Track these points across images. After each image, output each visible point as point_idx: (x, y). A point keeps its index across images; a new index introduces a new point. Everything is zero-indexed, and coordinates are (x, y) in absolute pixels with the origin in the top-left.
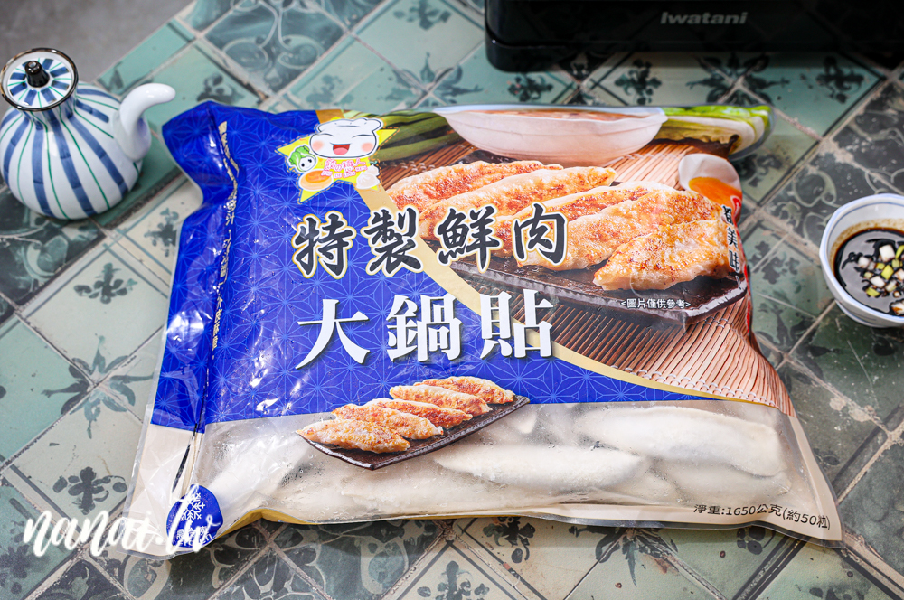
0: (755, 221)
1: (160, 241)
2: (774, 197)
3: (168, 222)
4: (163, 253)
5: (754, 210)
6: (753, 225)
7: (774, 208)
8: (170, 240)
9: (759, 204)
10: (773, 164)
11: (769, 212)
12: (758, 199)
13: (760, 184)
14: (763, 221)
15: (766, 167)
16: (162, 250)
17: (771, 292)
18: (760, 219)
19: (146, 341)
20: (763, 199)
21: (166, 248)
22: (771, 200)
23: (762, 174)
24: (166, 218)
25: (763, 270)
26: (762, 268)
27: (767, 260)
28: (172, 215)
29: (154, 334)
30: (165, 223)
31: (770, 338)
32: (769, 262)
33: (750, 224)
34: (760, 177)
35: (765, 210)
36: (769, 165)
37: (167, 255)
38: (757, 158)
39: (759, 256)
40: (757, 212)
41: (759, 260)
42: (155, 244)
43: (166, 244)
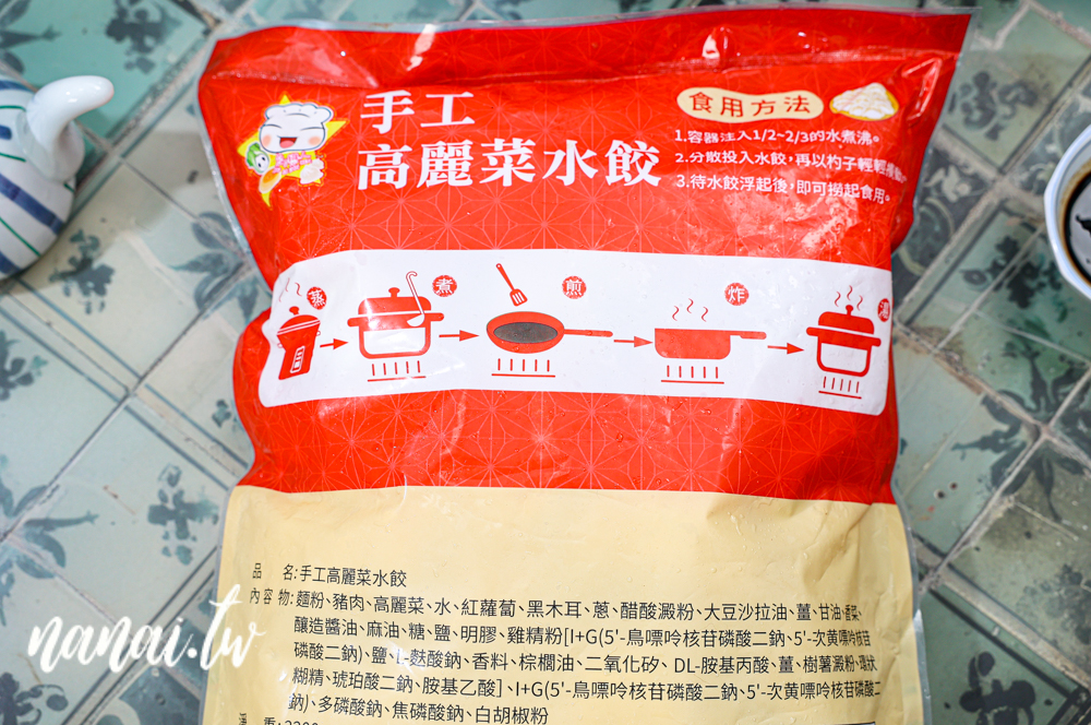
0: (996, 201)
1: (74, 287)
2: (1025, 157)
3: (84, 254)
4: (82, 308)
5: (994, 181)
6: (993, 208)
7: (1024, 176)
8: (91, 285)
9: (1001, 171)
10: (1023, 98)
11: (1017, 184)
12: (1000, 161)
13: (1003, 135)
14: (1007, 200)
15: (1012, 104)
16: (79, 302)
17: (1021, 323)
18: (1004, 197)
19: (71, 460)
20: (1006, 163)
21: (85, 299)
22: (1020, 163)
23: (1006, 117)
24: (81, 248)
25: (1009, 286)
26: (1006, 282)
27: (1013, 269)
28: (89, 242)
29: (83, 447)
30: (79, 256)
31: (1020, 401)
32: (1017, 271)
33: (988, 207)
34: (1003, 123)
35: (1012, 181)
36: (1016, 99)
37: (88, 311)
38: (999, 88)
39: (1002, 262)
40: (998, 184)
41: (1002, 268)
42: (67, 293)
43: (86, 292)
